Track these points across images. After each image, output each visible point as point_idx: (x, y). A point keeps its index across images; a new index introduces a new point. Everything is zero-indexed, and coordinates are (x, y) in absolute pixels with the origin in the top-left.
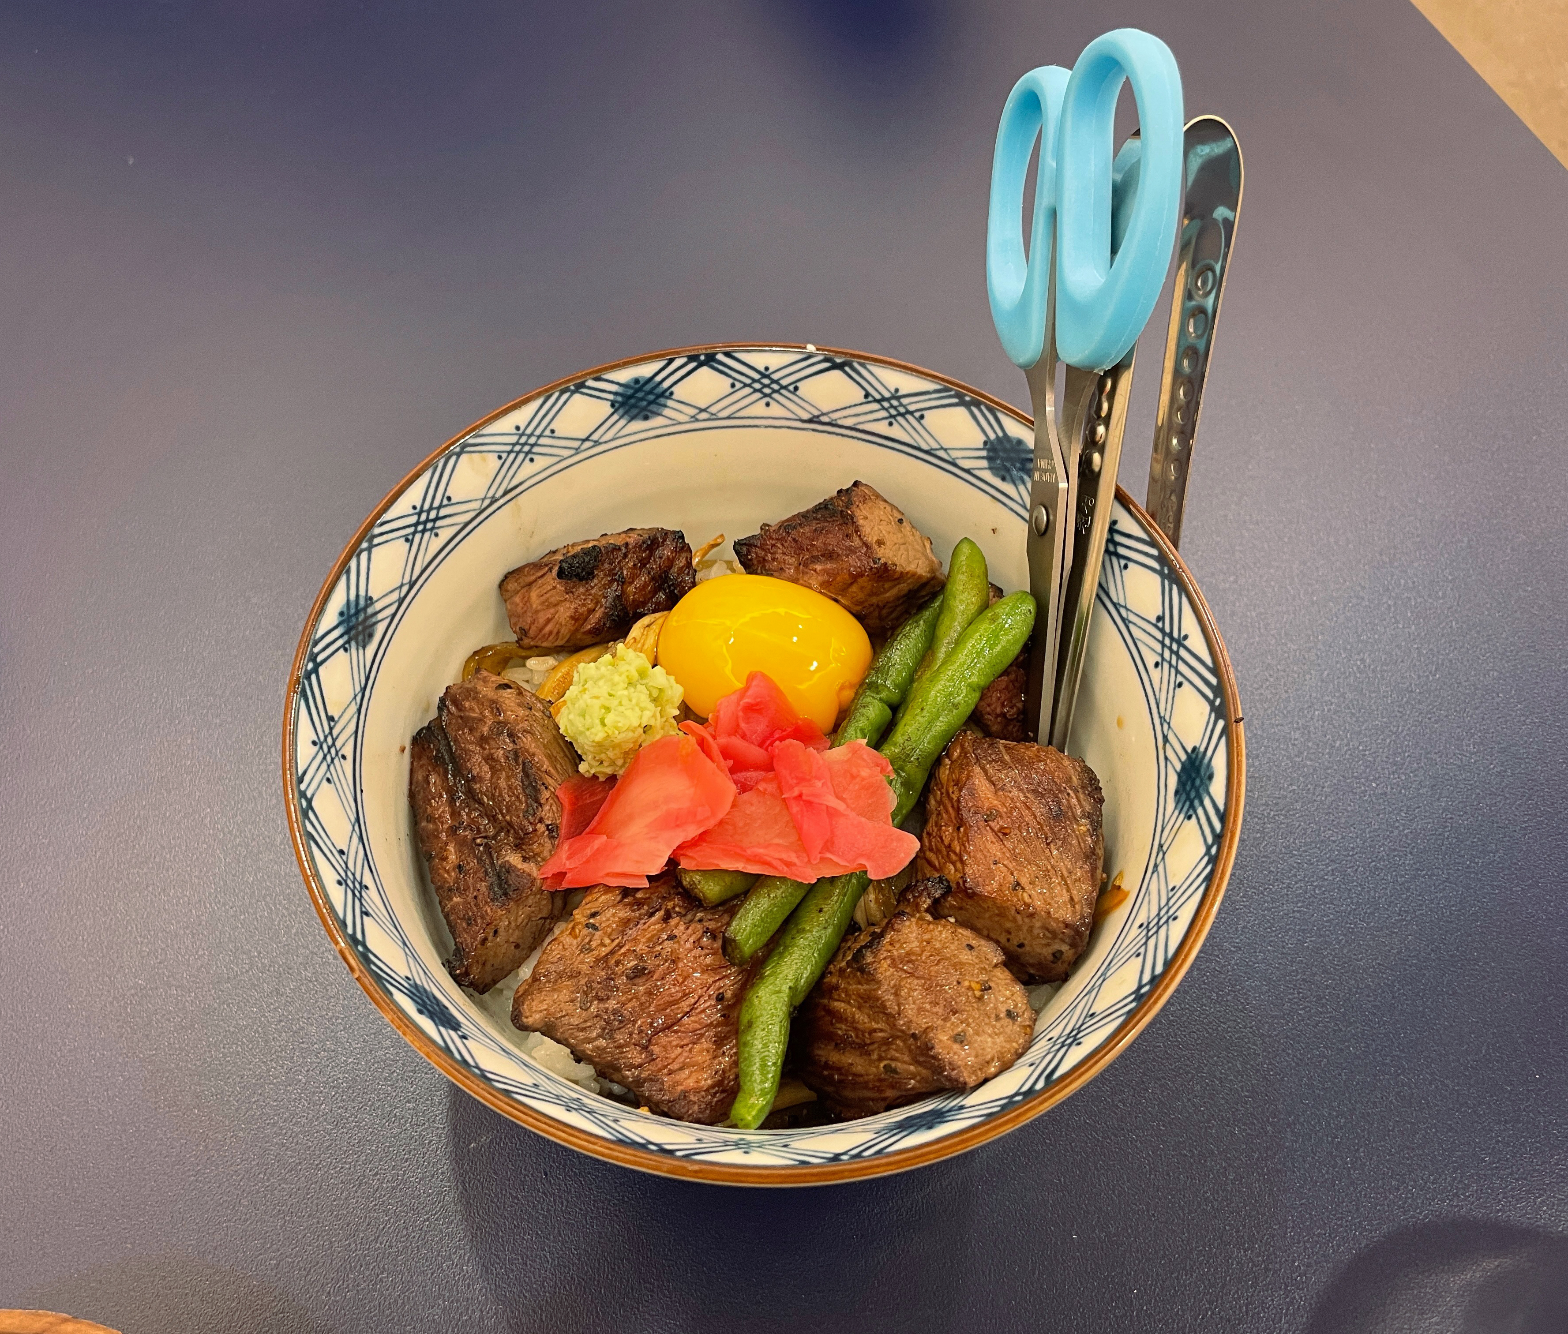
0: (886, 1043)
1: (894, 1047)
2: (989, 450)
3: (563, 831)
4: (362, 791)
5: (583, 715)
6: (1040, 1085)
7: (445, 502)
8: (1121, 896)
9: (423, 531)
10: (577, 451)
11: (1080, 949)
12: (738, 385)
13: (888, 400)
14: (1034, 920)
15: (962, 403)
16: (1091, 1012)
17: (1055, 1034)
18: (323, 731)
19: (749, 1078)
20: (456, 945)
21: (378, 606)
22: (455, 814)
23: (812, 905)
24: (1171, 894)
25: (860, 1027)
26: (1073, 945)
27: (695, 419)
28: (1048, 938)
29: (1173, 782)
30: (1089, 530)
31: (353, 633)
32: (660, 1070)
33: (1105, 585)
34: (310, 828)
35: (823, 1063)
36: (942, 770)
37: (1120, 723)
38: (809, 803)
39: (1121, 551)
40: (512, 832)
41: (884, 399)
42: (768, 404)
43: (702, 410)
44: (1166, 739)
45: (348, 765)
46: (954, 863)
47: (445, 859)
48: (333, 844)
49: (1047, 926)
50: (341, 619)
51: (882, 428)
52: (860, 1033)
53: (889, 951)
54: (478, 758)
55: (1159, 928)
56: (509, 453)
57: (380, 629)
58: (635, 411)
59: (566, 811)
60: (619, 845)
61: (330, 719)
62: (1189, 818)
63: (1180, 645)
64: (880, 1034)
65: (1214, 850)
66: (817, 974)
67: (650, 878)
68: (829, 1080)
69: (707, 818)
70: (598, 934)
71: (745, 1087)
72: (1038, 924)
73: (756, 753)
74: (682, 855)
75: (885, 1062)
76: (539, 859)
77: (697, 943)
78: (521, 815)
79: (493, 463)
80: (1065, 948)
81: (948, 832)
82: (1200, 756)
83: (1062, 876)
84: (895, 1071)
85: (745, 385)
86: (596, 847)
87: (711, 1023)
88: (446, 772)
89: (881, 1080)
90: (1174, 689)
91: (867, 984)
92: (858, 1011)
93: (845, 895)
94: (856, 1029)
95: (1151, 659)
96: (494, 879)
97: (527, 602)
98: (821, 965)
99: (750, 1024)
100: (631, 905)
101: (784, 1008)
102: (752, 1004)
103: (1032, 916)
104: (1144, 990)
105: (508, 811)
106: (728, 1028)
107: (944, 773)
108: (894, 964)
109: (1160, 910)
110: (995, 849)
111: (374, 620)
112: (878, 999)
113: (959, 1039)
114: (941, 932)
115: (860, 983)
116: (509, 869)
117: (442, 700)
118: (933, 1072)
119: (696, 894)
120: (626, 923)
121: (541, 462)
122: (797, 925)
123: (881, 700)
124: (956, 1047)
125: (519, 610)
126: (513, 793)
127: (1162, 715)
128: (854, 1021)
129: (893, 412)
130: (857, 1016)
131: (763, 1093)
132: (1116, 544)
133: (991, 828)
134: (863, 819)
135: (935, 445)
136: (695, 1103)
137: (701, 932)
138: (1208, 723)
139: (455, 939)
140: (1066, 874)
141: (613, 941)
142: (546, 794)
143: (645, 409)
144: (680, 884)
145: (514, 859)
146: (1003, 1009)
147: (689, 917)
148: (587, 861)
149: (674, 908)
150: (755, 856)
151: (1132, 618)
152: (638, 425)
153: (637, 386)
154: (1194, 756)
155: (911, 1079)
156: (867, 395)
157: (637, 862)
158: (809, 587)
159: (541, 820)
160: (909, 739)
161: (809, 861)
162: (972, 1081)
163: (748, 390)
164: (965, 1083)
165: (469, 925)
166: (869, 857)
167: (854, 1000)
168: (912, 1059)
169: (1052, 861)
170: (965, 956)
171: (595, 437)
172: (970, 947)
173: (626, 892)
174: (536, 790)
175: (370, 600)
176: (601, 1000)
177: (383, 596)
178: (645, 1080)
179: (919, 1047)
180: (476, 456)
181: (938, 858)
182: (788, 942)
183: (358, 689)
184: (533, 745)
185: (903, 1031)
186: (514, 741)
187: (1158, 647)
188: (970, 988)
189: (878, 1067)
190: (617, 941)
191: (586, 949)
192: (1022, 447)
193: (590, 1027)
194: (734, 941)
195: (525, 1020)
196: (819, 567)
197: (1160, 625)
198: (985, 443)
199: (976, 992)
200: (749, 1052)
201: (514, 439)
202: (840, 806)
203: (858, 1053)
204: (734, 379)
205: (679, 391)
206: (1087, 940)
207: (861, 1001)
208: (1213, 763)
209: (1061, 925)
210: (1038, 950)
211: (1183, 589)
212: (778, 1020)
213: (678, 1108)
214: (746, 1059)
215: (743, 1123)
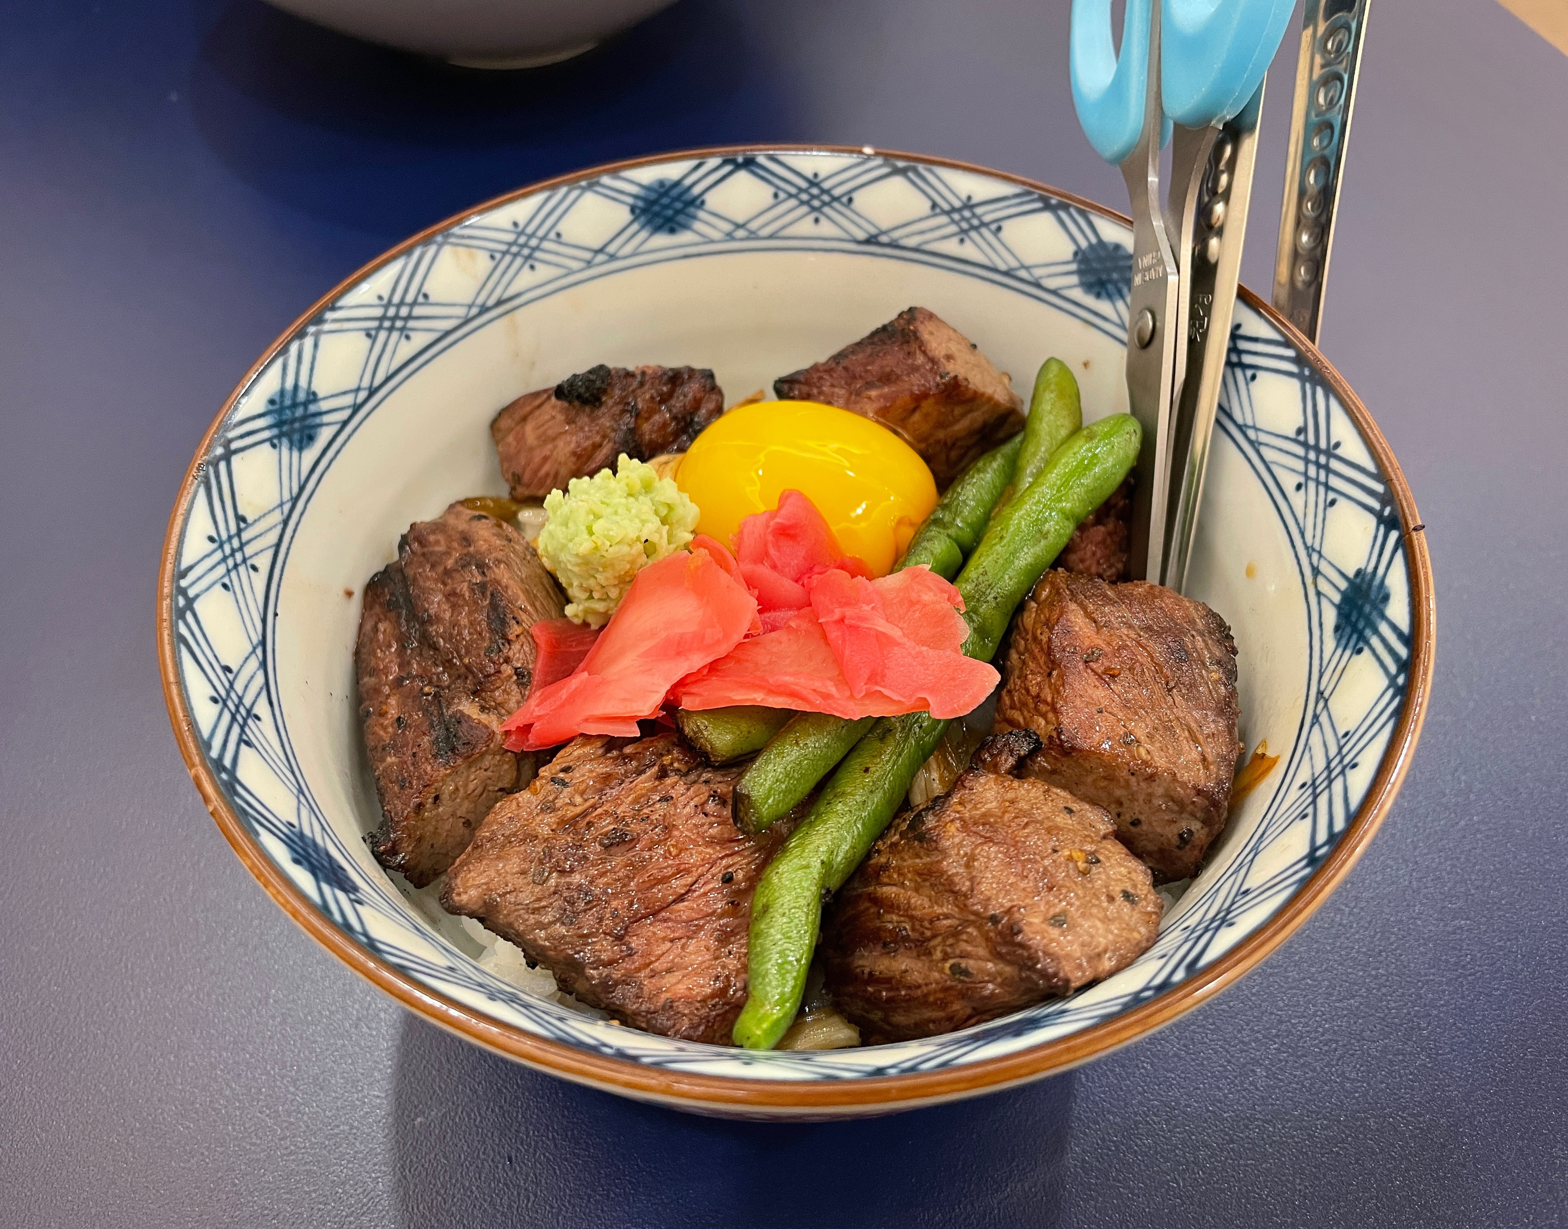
0: (955, 933)
1: (964, 937)
2: (1080, 262)
3: (537, 678)
4: (276, 615)
5: (566, 524)
6: (1179, 976)
7: (421, 299)
8: (1265, 765)
9: (391, 329)
10: (589, 264)
11: (1216, 827)
12: (782, 195)
13: (959, 210)
14: (1153, 784)
15: (1048, 207)
16: (1243, 889)
17: (1192, 921)
18: (228, 529)
19: (760, 980)
20: (383, 816)
21: (324, 406)
22: (404, 664)
23: (856, 764)
24: (1343, 741)
25: (917, 913)
26: (1207, 822)
27: (730, 236)
28: (1172, 811)
29: (1330, 617)
30: (1205, 335)
31: (285, 428)
32: (638, 970)
33: (1226, 406)
34: (183, 630)
35: (866, 976)
36: (1026, 614)
37: (1250, 572)
38: (853, 628)
39: (1247, 359)
40: (470, 678)
41: (954, 210)
42: (817, 221)
43: (738, 226)
44: (1316, 571)
45: (259, 581)
46: (1044, 716)
47: (383, 714)
48: (215, 656)
49: (1172, 793)
50: (271, 407)
51: (951, 247)
52: (917, 923)
53: (958, 812)
54: (437, 598)
55: (1331, 782)
56: (504, 253)
57: (324, 435)
58: (659, 221)
59: (542, 654)
60: (605, 683)
61: (241, 519)
62: (1360, 651)
63: (1329, 453)
64: (946, 922)
65: (1401, 680)
66: (861, 849)
67: (643, 724)
68: (874, 1002)
69: (718, 642)
70: (567, 790)
71: (755, 993)
72: (1160, 791)
73: (788, 588)
74: (685, 694)
75: (951, 961)
76: (503, 711)
77: (701, 808)
78: (482, 654)
79: (483, 263)
80: (1195, 826)
81: (1034, 681)
82: (1368, 577)
83: (1190, 730)
84: (966, 972)
85: (790, 196)
86: (573, 687)
87: (714, 912)
88: (399, 616)
89: (946, 989)
90: (1325, 509)
91: (928, 856)
92: (914, 894)
93: (900, 755)
94: (912, 918)
95: (1289, 481)
96: (442, 732)
97: (520, 439)
98: (865, 839)
99: (766, 909)
100: (615, 759)
101: (814, 888)
102: (769, 883)
103: (1151, 778)
104: (1320, 853)
105: (468, 652)
106: (737, 921)
107: (1029, 618)
108: (965, 827)
109: (1329, 763)
110: (1100, 694)
111: (318, 420)
112: (943, 873)
113: (1058, 921)
114: (1028, 791)
115: (918, 856)
116: (460, 719)
117: (404, 538)
118: (1021, 970)
119: (702, 745)
120: (606, 779)
121: (543, 272)
122: (834, 788)
123: (949, 536)
124: (1054, 932)
125: (512, 450)
126: (476, 630)
127: (1309, 544)
128: (909, 906)
129: (965, 225)
130: (913, 901)
131: (781, 1002)
132: (1239, 352)
133: (1093, 670)
134: (924, 648)
135: (1014, 264)
136: (684, 1015)
137: (707, 794)
138: (1375, 537)
139: (383, 807)
140: (1193, 725)
141: (586, 800)
142: (516, 629)
143: (669, 220)
144: (680, 731)
145: (469, 708)
146: (1116, 889)
147: (692, 777)
148: (562, 706)
149: (672, 764)
150: (780, 686)
151: (1263, 438)
152: (661, 240)
153: (662, 190)
154: (1358, 580)
155: (988, 982)
156: (934, 206)
157: (625, 700)
158: (864, 414)
159: (507, 660)
160: (985, 573)
161: (852, 697)
162: (1077, 978)
163: (793, 202)
164: (1067, 981)
165: (402, 787)
166: (932, 690)
167: (910, 880)
168: (991, 952)
169: (1175, 710)
170: (1062, 819)
171: (611, 249)
172: (1070, 811)
173: (611, 744)
174: (504, 623)
175: (313, 397)
176: (562, 872)
177: (332, 396)
178: (616, 983)
179: (1000, 933)
180: (461, 250)
181: (1022, 714)
182: (822, 809)
183: (286, 496)
184: (506, 576)
185: (976, 914)
186: (483, 573)
187: (1300, 466)
188: (1070, 858)
189: (941, 971)
190: (592, 801)
191: (548, 807)
192: (1120, 253)
193: (544, 907)
194: (748, 797)
195: (456, 898)
196: (873, 393)
197: (1301, 438)
198: (1076, 254)
199: (1080, 864)
200: (761, 945)
201: (510, 237)
202: (895, 633)
203: (915, 954)
204: (778, 187)
205: (713, 200)
206: (1225, 815)
207: (919, 880)
208: (1388, 582)
209: (1193, 792)
210: (1159, 830)
211: (1330, 389)
212: (803, 902)
213: (662, 1020)
214: (757, 955)
215: (749, 1043)
